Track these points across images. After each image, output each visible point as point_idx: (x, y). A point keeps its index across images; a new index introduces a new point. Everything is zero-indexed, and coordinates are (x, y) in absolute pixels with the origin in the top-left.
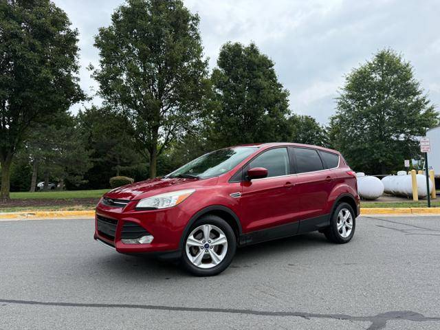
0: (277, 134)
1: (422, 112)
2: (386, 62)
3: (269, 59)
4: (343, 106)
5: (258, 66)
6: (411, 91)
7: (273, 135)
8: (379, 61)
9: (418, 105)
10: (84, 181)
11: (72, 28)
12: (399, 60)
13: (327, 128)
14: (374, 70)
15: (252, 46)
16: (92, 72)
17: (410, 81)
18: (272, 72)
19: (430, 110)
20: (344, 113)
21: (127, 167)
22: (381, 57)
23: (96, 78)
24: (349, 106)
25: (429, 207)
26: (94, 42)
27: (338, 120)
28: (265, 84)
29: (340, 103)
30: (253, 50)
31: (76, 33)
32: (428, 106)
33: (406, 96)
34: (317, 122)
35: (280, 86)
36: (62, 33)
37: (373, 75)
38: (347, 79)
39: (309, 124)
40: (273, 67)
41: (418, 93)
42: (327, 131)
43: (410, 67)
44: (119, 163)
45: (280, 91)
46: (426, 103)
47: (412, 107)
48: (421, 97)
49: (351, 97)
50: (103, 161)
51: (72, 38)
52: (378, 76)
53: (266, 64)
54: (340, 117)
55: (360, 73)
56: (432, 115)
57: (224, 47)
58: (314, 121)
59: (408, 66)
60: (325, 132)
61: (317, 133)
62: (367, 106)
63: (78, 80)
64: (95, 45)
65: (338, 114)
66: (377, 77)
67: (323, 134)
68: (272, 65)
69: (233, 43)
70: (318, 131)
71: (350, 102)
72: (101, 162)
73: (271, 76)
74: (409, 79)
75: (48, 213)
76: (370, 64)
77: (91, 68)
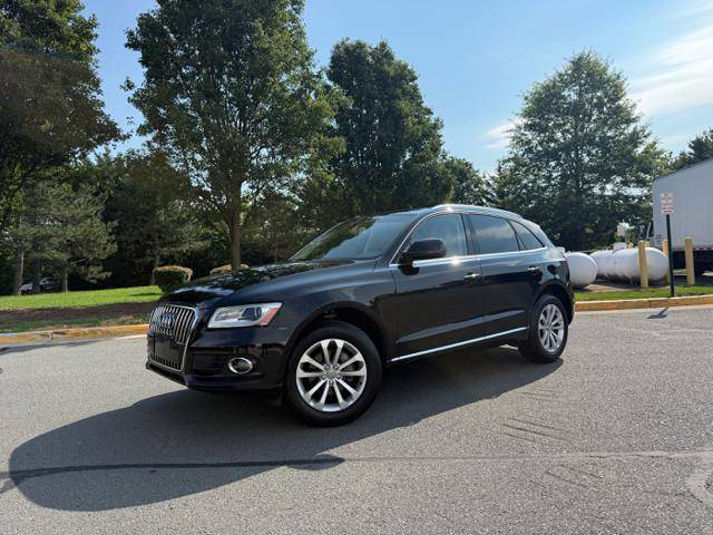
1: (640, 150)
2: (586, 73)
3: (409, 67)
4: (519, 141)
5: (394, 79)
6: (621, 116)
8: (574, 71)
11: (85, 15)
12: (605, 69)
13: (493, 178)
14: (566, 85)
15: (383, 45)
16: (131, 93)
17: (621, 102)
18: (415, 89)
19: (652, 146)
20: (521, 153)
22: (578, 64)
23: (138, 103)
24: (528, 142)
26: (126, 41)
27: (512, 164)
29: (514, 138)
30: (383, 53)
31: (91, 25)
33: (615, 125)
34: (475, 168)
35: (429, 112)
37: (566, 93)
38: (526, 98)
39: (462, 172)
40: (417, 82)
41: (634, 120)
42: (491, 182)
43: (622, 79)
44: (157, 242)
45: (429, 120)
46: (646, 136)
47: (625, 143)
49: (529, 127)
51: (85, 30)
52: (572, 93)
53: (404, 76)
54: (515, 159)
55: (547, 88)
56: (654, 154)
57: (337, 47)
58: (470, 166)
59: (618, 77)
60: (488, 184)
61: (476, 186)
62: (556, 141)
63: (102, 104)
64: (127, 45)
65: (512, 156)
66: (571, 95)
67: (485, 187)
68: (414, 79)
69: (352, 41)
70: (478, 182)
71: (530, 136)
73: (414, 96)
74: (619, 99)
75: (86, 330)
76: (560, 75)
77: (130, 86)
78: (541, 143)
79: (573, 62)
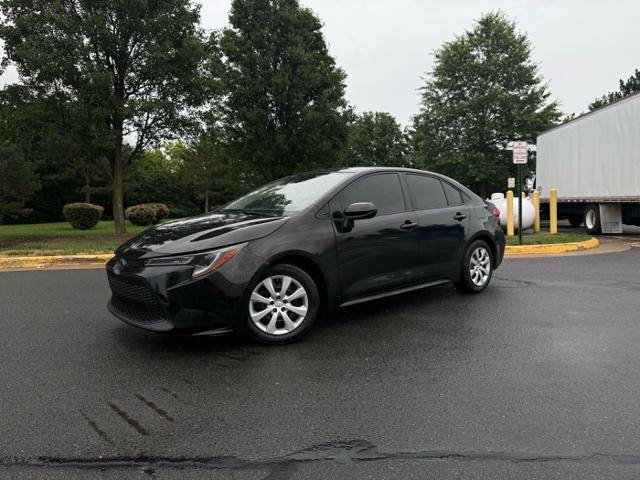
0: (324, 137)
1: (538, 111)
2: (494, 33)
3: (314, 15)
4: (429, 98)
5: (296, 27)
6: (526, 77)
7: (318, 140)
8: (482, 30)
9: (534, 99)
10: (26, 210)
12: (511, 30)
13: (411, 133)
14: (475, 45)
17: (523, 63)
18: (319, 37)
19: (551, 107)
20: (430, 109)
21: (100, 188)
22: (487, 23)
24: (438, 99)
25: (521, 244)
27: (422, 120)
28: (307, 57)
29: (426, 95)
32: (548, 102)
33: (519, 85)
35: (332, 61)
37: (474, 53)
38: (437, 56)
39: (387, 124)
40: (321, 30)
41: (534, 82)
42: (410, 137)
43: (526, 42)
44: (87, 181)
45: (331, 69)
46: (545, 97)
47: (524, 103)
48: (537, 87)
49: (440, 85)
50: (60, 178)
52: (481, 53)
53: (309, 24)
54: (426, 116)
55: (455, 47)
56: (552, 115)
58: (393, 121)
59: (524, 38)
60: (407, 139)
61: (397, 139)
62: (465, 99)
65: (421, 113)
67: (404, 141)
68: (319, 27)
70: (399, 136)
71: (441, 93)
72: (58, 181)
73: (318, 43)
74: (524, 60)
76: (470, 35)
78: (451, 100)
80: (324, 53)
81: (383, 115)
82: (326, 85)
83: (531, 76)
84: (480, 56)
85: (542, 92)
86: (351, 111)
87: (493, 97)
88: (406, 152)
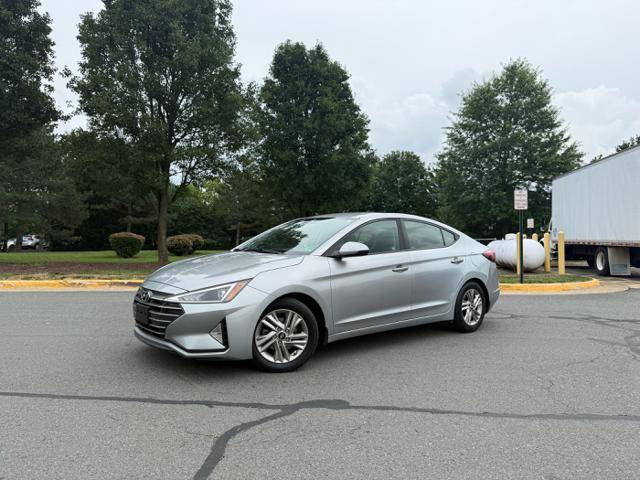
0: (347, 177)
1: (560, 152)
2: (518, 80)
3: (342, 68)
4: (454, 139)
5: (326, 78)
6: (547, 122)
7: (342, 180)
8: (508, 77)
9: (555, 142)
10: (76, 238)
11: (41, 11)
12: (533, 78)
13: (436, 171)
14: (500, 89)
15: (319, 48)
16: (68, 80)
17: (545, 108)
18: (346, 88)
19: (571, 148)
20: (454, 149)
21: (141, 219)
22: (512, 72)
23: (75, 89)
24: (462, 140)
25: (522, 282)
26: (78, 34)
27: (447, 158)
28: (333, 106)
29: (451, 135)
30: (319, 54)
31: (46, 19)
32: (569, 144)
33: (542, 127)
34: (422, 160)
35: (357, 108)
36: (26, 19)
37: (499, 97)
38: (464, 99)
39: (412, 164)
40: (348, 81)
41: (556, 126)
42: (434, 174)
43: (547, 88)
44: (130, 212)
45: (356, 116)
46: (566, 140)
47: (547, 145)
49: (464, 127)
50: (106, 208)
51: (42, 26)
52: (505, 98)
53: (337, 76)
54: (450, 155)
55: (481, 91)
56: (574, 156)
57: (281, 48)
58: (418, 159)
59: (544, 85)
60: (431, 175)
61: (422, 177)
62: (489, 141)
63: (51, 89)
64: (78, 38)
65: (446, 151)
67: (429, 178)
68: (346, 78)
69: (293, 43)
70: (423, 173)
71: (464, 134)
72: (104, 211)
73: (345, 94)
74: (544, 105)
76: (495, 80)
77: (67, 73)
78: (475, 142)
79: (507, 69)
80: (350, 102)
81: (408, 155)
82: (351, 131)
83: (552, 120)
84: (503, 100)
85: (561, 135)
86: (373, 153)
87: (516, 139)
88: (430, 189)
